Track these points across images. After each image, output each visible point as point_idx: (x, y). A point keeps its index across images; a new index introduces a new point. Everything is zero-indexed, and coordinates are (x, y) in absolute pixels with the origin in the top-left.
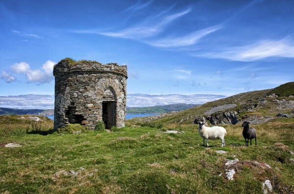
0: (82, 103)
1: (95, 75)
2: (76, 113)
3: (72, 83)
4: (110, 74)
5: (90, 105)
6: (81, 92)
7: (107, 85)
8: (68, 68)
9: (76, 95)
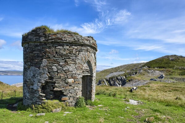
0: (62, 78)
1: (76, 47)
2: (55, 89)
3: (49, 55)
4: (88, 48)
5: (71, 80)
6: (61, 66)
7: (87, 59)
8: (45, 37)
9: (55, 69)
